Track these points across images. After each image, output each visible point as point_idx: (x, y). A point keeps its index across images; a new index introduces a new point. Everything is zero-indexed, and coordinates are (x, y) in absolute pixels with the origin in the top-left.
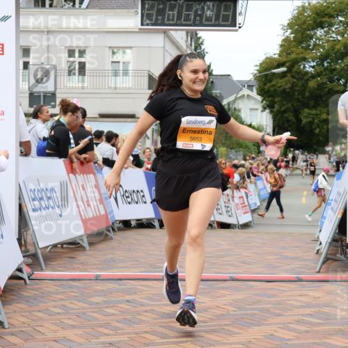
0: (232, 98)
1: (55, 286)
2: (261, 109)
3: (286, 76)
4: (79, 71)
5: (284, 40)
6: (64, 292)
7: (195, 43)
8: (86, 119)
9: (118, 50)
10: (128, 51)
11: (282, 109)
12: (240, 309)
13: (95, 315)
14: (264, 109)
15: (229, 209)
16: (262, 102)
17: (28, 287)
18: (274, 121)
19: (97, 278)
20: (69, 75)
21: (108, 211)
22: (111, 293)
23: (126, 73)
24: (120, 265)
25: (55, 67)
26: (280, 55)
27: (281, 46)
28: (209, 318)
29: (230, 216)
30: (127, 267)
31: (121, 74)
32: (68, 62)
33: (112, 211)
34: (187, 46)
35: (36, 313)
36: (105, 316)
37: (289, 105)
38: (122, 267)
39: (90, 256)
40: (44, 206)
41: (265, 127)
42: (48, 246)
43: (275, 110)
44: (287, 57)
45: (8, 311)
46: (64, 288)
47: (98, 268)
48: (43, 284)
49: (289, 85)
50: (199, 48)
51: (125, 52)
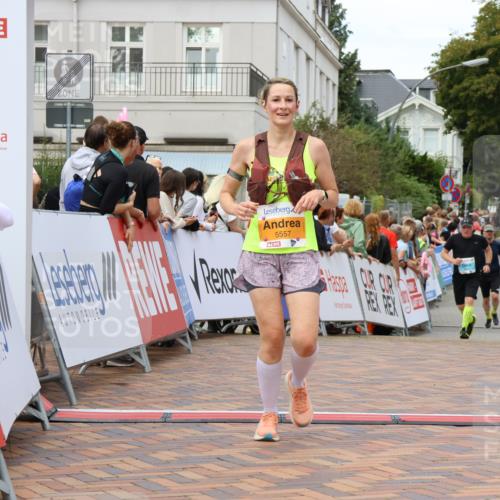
0: (394, 110)
1: (93, 432)
2: (443, 129)
3: (486, 72)
4: (131, 65)
5: (482, 10)
6: (110, 444)
7: (330, 16)
8: (146, 147)
9: (198, 29)
10: (215, 30)
11: (481, 129)
12: (411, 471)
13: (164, 482)
14: (449, 128)
15: (390, 301)
16: (445, 117)
17: (48, 434)
18: (465, 149)
19: (165, 420)
20: (114, 70)
21: (183, 304)
22: (190, 445)
23: (211, 67)
24: (204, 398)
25: (90, 58)
26: (476, 36)
27: (480, 19)
28: (359, 488)
29: (391, 314)
30: (215, 400)
31: (204, 70)
32: (112, 48)
33: (189, 305)
34: (316, 20)
35: (62, 479)
36: (180, 483)
37: (492, 122)
38: (207, 401)
39: (152, 381)
40: (74, 295)
41: (449, 160)
42: (81, 365)
43: (467, 130)
44: (488, 39)
45: (16, 475)
46: (110, 437)
47: (166, 402)
48: (73, 431)
49: (492, 88)
50: (336, 24)
51: (209, 32)
